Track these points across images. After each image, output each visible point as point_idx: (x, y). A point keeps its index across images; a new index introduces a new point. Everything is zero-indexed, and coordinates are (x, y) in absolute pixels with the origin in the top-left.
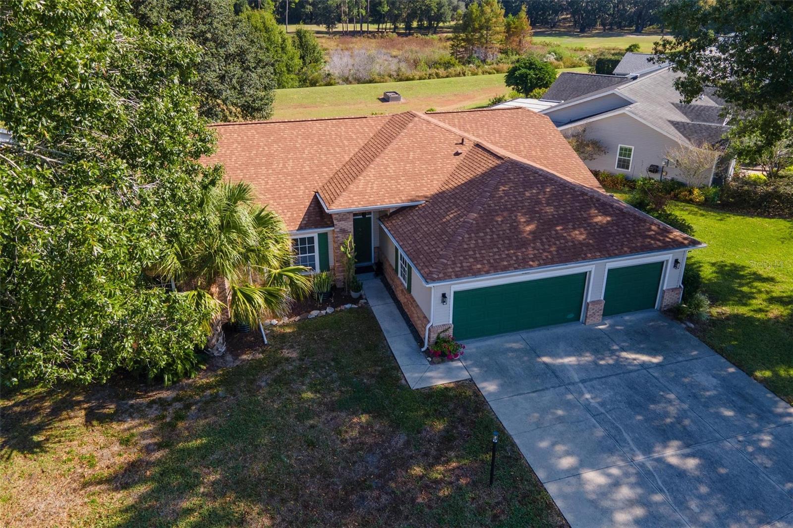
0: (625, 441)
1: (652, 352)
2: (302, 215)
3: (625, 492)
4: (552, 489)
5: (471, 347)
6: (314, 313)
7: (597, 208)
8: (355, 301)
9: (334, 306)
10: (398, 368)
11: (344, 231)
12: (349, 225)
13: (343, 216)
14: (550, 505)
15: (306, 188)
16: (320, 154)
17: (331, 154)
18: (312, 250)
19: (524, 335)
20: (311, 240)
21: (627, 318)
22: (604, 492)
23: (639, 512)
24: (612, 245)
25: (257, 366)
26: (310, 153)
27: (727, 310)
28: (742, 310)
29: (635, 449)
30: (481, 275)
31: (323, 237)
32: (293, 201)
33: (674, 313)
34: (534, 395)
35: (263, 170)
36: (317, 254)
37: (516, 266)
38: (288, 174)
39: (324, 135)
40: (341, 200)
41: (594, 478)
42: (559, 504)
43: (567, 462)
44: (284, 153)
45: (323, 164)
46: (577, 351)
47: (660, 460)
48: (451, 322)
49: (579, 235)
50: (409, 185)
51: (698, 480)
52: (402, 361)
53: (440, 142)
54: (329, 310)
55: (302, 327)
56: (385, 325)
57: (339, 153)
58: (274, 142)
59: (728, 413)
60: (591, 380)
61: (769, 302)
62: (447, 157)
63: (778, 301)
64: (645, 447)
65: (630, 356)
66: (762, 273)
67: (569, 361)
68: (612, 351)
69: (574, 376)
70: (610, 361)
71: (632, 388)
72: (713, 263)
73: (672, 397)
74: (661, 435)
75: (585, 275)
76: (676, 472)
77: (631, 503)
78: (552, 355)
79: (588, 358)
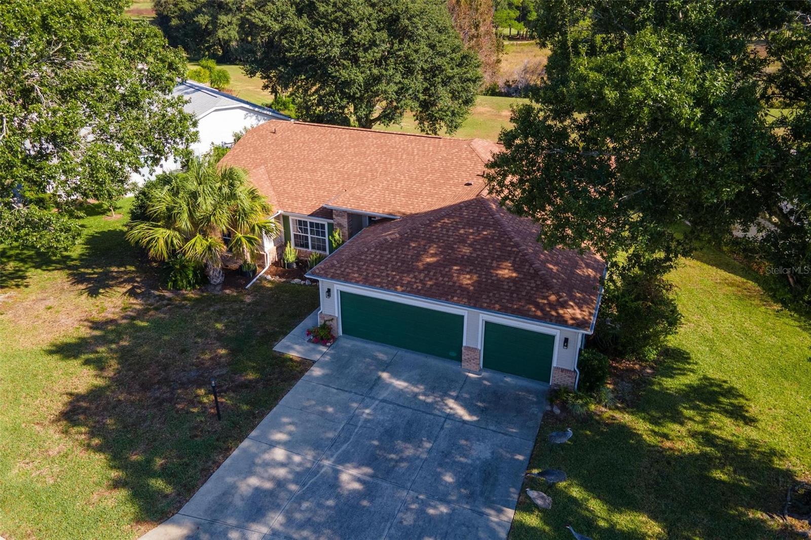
0: (338, 448)
1: (471, 412)
3: (281, 472)
4: (246, 443)
5: (346, 343)
6: (297, 280)
10: (287, 334)
12: (344, 222)
13: (341, 213)
14: (229, 449)
17: (384, 163)
18: (323, 234)
20: (323, 226)
21: (508, 379)
22: (268, 464)
23: (267, 486)
26: (371, 160)
27: (626, 418)
28: (641, 426)
29: (335, 456)
30: (350, 283)
31: (330, 227)
33: (555, 395)
34: (335, 391)
36: (327, 238)
37: (384, 285)
38: (341, 173)
41: (279, 454)
43: (280, 437)
44: (353, 156)
47: (337, 472)
48: (337, 315)
49: (466, 280)
50: (401, 201)
52: (295, 331)
55: (279, 286)
57: (391, 164)
59: (449, 478)
60: (390, 403)
61: (693, 435)
62: (456, 185)
63: (708, 439)
64: (344, 460)
65: (451, 403)
66: (753, 410)
67: (400, 384)
68: (445, 394)
69: (384, 395)
70: (430, 400)
71: (409, 424)
72: (705, 378)
73: (428, 445)
74: (370, 460)
75: (461, 318)
76: (333, 483)
77: (272, 479)
78: (394, 375)
79: (417, 390)
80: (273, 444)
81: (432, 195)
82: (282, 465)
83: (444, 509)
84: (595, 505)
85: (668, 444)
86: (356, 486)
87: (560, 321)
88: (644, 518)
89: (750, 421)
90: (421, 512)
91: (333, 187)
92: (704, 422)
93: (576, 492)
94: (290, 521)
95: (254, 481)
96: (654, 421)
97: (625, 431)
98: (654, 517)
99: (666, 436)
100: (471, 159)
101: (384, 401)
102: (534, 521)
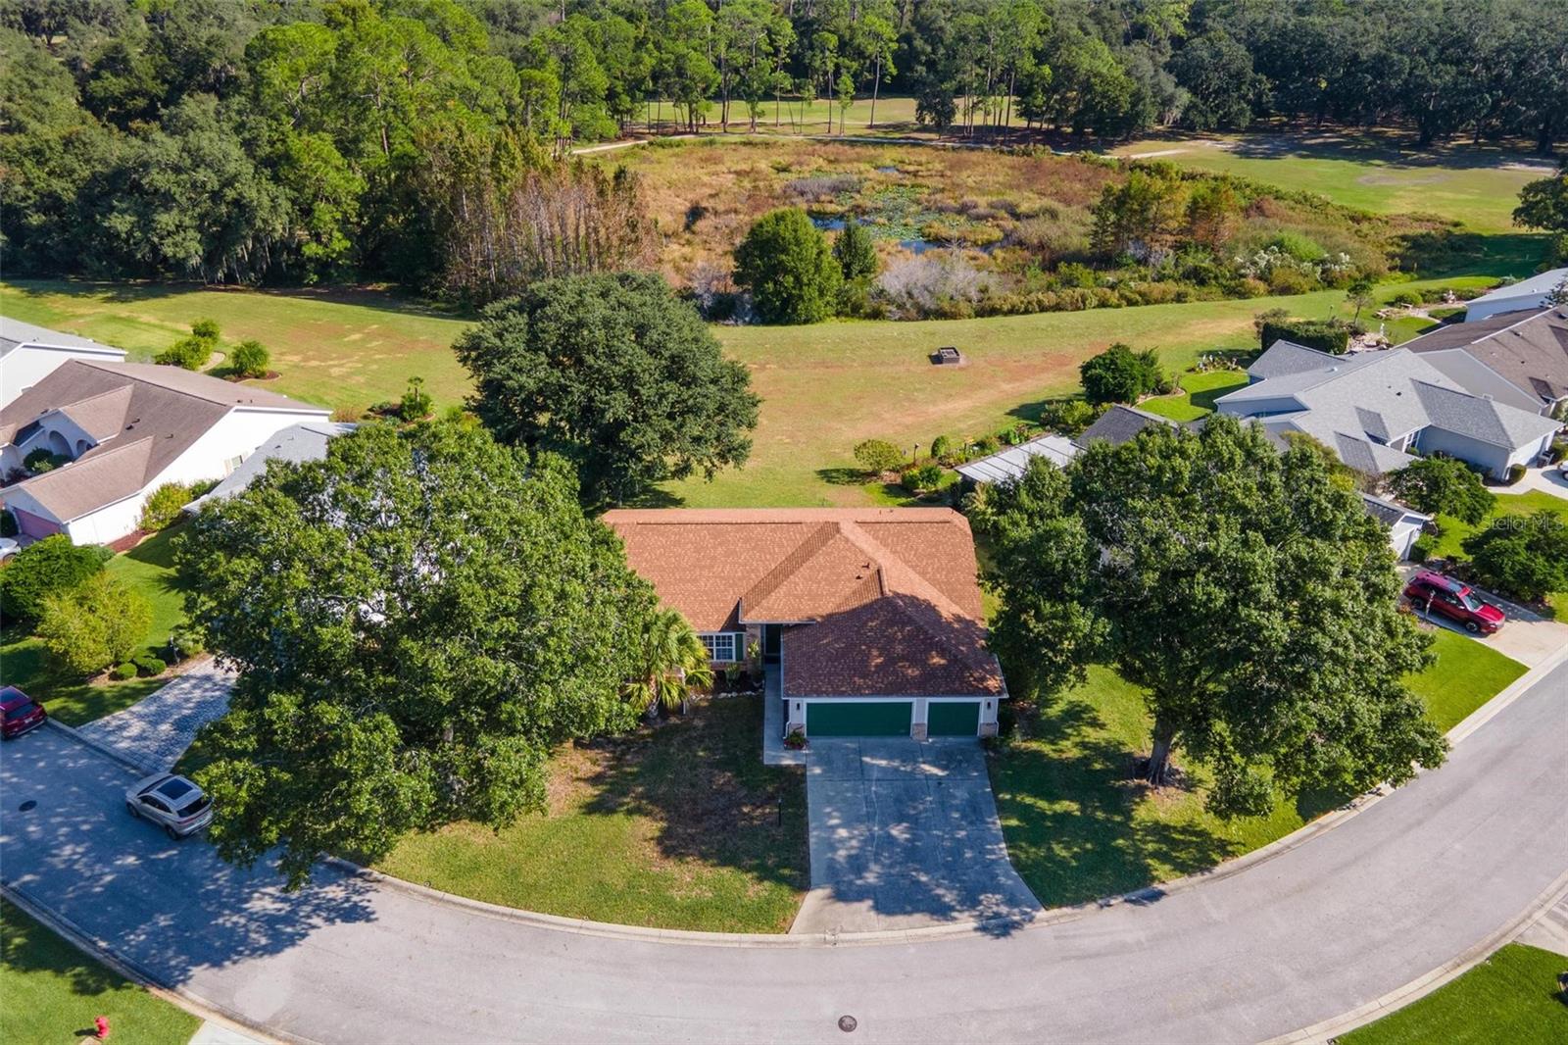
0: (875, 819)
1: (944, 768)
2: (726, 618)
3: (854, 843)
4: (813, 833)
5: (818, 742)
6: (723, 695)
7: (937, 652)
8: (755, 690)
9: (738, 691)
10: (762, 748)
11: (753, 636)
12: (758, 632)
13: (754, 626)
14: (806, 843)
15: (735, 593)
16: (753, 559)
17: (762, 560)
18: (730, 644)
19: (862, 739)
20: (730, 638)
21: (949, 739)
22: (842, 841)
23: (853, 852)
24: (931, 685)
25: (676, 728)
26: (745, 558)
27: (1034, 745)
28: (1046, 749)
29: (877, 824)
30: (822, 696)
31: (739, 639)
32: (722, 604)
33: (986, 743)
34: (839, 781)
35: (705, 573)
36: (734, 648)
38: (722, 578)
39: (761, 539)
40: (753, 613)
41: (843, 833)
42: (812, 840)
43: (833, 822)
44: (725, 556)
45: (753, 571)
46: (891, 758)
47: (887, 832)
48: (805, 722)
49: (910, 674)
50: (810, 605)
51: (899, 845)
52: (767, 743)
53: (849, 563)
54: (734, 694)
55: (713, 704)
56: (768, 714)
57: (768, 561)
58: (720, 544)
59: (956, 815)
60: (884, 780)
61: (1076, 745)
62: (849, 580)
63: (1084, 745)
64: (884, 825)
65: (926, 767)
66: (1102, 718)
67: (882, 762)
68: (916, 762)
69: (875, 775)
70: (909, 769)
71: (907, 790)
72: (1070, 702)
73: (928, 799)
74: (900, 818)
75: (910, 704)
76: (891, 840)
77: (852, 848)
78: (873, 757)
79: (896, 764)
80: (834, 828)
81: (833, 595)
82: (850, 838)
83: (963, 833)
84: (1042, 804)
85: (1064, 756)
86: (906, 835)
87: (987, 692)
88: (1067, 803)
89: (1102, 726)
90: (953, 838)
92: (1079, 735)
93: (1029, 800)
94: (883, 866)
95: (842, 853)
97: (1038, 755)
98: (1071, 800)
99: (1061, 751)
100: (849, 550)
101: (878, 780)
102: (1014, 822)
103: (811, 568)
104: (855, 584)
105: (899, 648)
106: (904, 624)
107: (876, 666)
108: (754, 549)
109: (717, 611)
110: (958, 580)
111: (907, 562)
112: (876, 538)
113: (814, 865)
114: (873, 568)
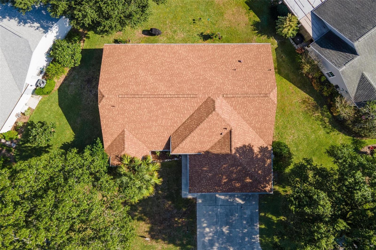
0: (218, 224)
2: (165, 144)
3: (211, 234)
4: (198, 230)
6: (166, 160)
7: (249, 177)
8: (178, 158)
9: (172, 158)
10: (181, 189)
14: (196, 234)
15: (168, 133)
16: (175, 117)
22: (207, 233)
23: (210, 238)
24: (245, 189)
26: (171, 116)
30: (203, 193)
32: (163, 139)
35: (154, 123)
37: (214, 192)
38: (162, 126)
39: (178, 107)
40: (176, 150)
41: (207, 230)
42: (198, 233)
43: (205, 225)
44: (162, 115)
45: (175, 123)
47: (222, 230)
50: (199, 146)
51: (225, 235)
52: (183, 187)
53: (218, 127)
54: (170, 160)
57: (182, 117)
58: (160, 109)
59: (245, 222)
60: (223, 205)
62: (217, 135)
64: (221, 226)
65: (237, 199)
67: (223, 197)
69: (220, 203)
70: (232, 200)
73: (237, 215)
74: (227, 224)
76: (223, 233)
77: (210, 236)
78: (219, 195)
79: (227, 198)
80: (204, 228)
81: (210, 142)
82: (210, 232)
83: (246, 230)
86: (228, 231)
90: (242, 232)
91: (164, 135)
93: (270, 216)
94: (219, 244)
95: (207, 238)
96: (284, 187)
100: (218, 120)
101: (221, 205)
102: (263, 227)
103: (201, 129)
104: (220, 137)
105: (234, 176)
106: (238, 166)
107: (225, 182)
108: (175, 111)
109: (161, 141)
110: (265, 127)
111: (244, 118)
112: (231, 106)
113: (198, 243)
114: (228, 130)
